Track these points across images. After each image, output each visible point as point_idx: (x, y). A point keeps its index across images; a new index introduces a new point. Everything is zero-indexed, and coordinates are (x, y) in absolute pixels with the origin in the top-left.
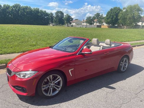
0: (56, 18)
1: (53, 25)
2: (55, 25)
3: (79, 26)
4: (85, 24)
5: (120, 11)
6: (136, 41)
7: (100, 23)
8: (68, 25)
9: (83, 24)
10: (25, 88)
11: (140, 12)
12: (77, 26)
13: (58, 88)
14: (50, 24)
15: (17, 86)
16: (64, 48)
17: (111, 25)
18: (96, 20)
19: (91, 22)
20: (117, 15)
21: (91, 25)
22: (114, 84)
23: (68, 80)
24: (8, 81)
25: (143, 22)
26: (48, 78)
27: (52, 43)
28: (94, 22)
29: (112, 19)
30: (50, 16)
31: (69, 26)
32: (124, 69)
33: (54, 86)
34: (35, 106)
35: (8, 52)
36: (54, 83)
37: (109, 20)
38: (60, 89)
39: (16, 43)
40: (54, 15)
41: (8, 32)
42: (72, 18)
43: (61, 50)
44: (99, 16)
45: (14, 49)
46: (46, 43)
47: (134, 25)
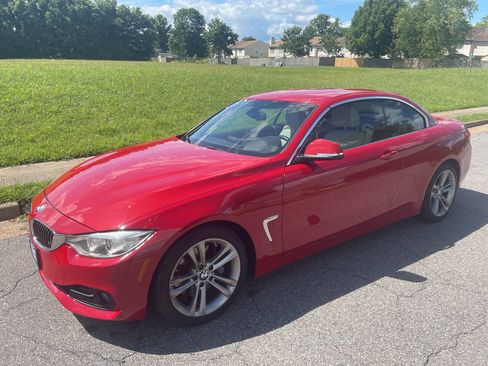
0: (176, 33)
1: (168, 60)
2: (173, 59)
3: (260, 62)
4: (278, 54)
5: (397, 7)
6: (461, 111)
7: (330, 51)
8: (219, 58)
9: (271, 55)
10: (108, 294)
11: (465, 10)
12: (254, 63)
13: (224, 285)
14: (155, 55)
15: (76, 287)
16: (234, 142)
17: (367, 56)
18: (315, 41)
19: (300, 45)
20: (389, 21)
21: (299, 59)
22: (416, 265)
23: (259, 256)
24: (40, 267)
25: (474, 44)
26: (191, 252)
27: (174, 123)
28: (310, 47)
29: (372, 33)
30: (155, 26)
31: (223, 63)
32: (440, 207)
33: (210, 280)
34: (148, 357)
35: (23, 157)
36: (211, 268)
37: (361, 40)
38: (232, 289)
39: (48, 126)
40: (171, 23)
41: (16, 87)
42: (234, 32)
43: (225, 149)
44: (328, 23)
45: (44, 147)
46: (154, 122)
47: (447, 53)
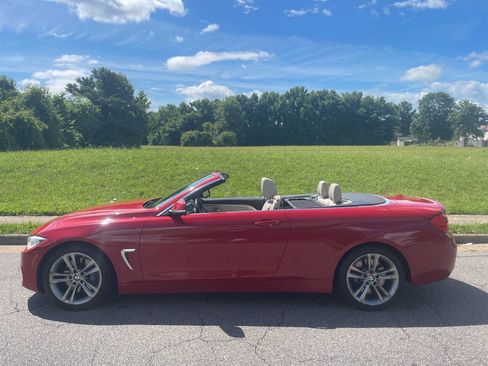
1: (407, 144)
2: (412, 143)
8: (466, 140)
13: (91, 290)
14: (395, 140)
26: (65, 258)
30: (398, 113)
31: (471, 146)
40: (416, 108)
42: (487, 113)
